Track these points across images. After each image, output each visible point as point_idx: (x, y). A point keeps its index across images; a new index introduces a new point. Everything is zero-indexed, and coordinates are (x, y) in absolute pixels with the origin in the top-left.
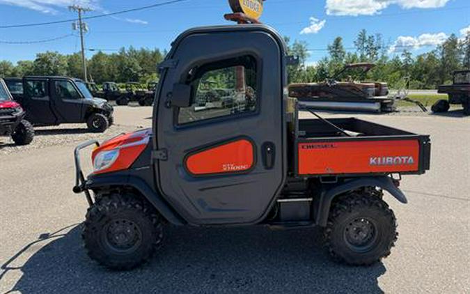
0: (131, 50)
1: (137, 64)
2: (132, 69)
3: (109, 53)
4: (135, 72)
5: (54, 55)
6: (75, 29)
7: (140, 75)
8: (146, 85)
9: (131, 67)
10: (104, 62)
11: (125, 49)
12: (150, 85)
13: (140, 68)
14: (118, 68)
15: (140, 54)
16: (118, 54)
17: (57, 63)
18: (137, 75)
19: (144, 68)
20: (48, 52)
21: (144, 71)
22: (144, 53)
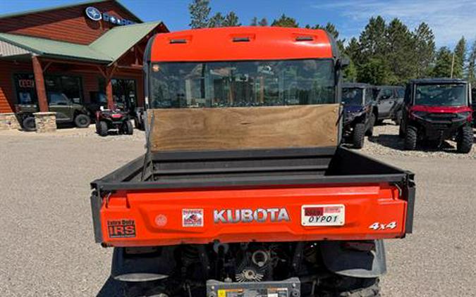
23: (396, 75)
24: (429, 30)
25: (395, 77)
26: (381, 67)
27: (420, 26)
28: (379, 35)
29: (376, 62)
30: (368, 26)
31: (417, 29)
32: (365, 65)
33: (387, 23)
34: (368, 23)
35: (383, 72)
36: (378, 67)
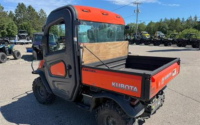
0: (165, 20)
1: (167, 26)
2: (164, 29)
3: (155, 22)
4: (165, 30)
5: (133, 24)
6: (135, 12)
7: (167, 31)
8: (169, 36)
9: (164, 27)
10: (152, 26)
11: (163, 19)
12: (171, 36)
13: (168, 28)
14: (158, 29)
15: (169, 21)
16: (159, 22)
17: (134, 27)
18: (166, 31)
19: (170, 28)
20: (131, 23)
21: (170, 29)
22: (172, 20)
23: (35, 29)
24: (44, 12)
25: (35, 30)
26: (28, 25)
27: (41, 10)
28: (24, 12)
29: (26, 23)
30: (18, 6)
31: (40, 11)
32: (21, 24)
33: (27, 7)
34: (18, 5)
35: (29, 28)
36: (27, 26)
